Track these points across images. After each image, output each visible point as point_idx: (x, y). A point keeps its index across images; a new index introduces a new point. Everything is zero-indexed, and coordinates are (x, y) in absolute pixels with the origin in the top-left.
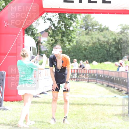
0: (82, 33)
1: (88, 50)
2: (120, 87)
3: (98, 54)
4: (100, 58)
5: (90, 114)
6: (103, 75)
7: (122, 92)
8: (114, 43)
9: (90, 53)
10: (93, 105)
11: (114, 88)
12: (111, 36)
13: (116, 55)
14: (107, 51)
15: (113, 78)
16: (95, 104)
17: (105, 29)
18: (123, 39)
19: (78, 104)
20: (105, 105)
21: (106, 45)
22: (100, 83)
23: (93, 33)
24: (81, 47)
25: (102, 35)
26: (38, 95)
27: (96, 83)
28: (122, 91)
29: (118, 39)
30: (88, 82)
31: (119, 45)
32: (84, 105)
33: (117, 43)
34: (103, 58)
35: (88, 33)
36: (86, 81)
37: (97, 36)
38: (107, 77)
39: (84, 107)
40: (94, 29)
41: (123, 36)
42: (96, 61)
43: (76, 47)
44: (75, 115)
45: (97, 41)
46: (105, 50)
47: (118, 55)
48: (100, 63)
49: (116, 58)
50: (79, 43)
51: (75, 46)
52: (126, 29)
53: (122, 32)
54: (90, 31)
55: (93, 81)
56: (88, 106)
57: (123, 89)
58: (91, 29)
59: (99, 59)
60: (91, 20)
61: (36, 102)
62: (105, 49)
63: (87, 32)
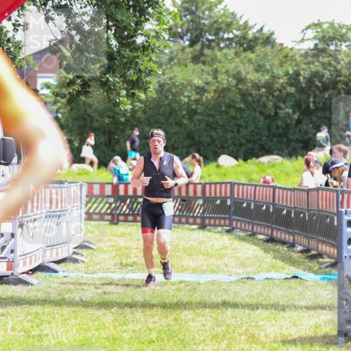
0: (180, 55)
1: (201, 114)
2: (313, 244)
3: (235, 129)
4: (243, 141)
5: (204, 340)
6: (255, 202)
7: (321, 260)
8: (292, 90)
9: (208, 125)
10: (215, 306)
11: (292, 246)
12: (281, 65)
13: (300, 131)
14: (267, 117)
15: (289, 213)
16: (225, 304)
17: (261, 41)
18: (323, 76)
19: (164, 306)
20: (258, 308)
21: (264, 99)
22: (244, 230)
23: (219, 54)
24: (175, 106)
25: (250, 61)
26: (25, 277)
27: (228, 231)
28: (320, 255)
29: (307, 74)
30: (203, 227)
31: (309, 96)
32: (186, 308)
33: (301, 90)
34: (254, 142)
35: (201, 53)
36: (195, 223)
37: (231, 66)
38: (268, 208)
39: (186, 315)
40: (223, 39)
41: (323, 64)
42: (230, 155)
43: (159, 106)
44: (154, 342)
45: (234, 82)
46: (261, 113)
47: (306, 133)
48: (245, 160)
49: (298, 141)
50: (169, 91)
51: (154, 99)
52: (332, 39)
53: (318, 52)
54: (209, 47)
55: (220, 225)
56: (197, 311)
57: (324, 248)
58: (210, 41)
59: (241, 145)
60: (210, 9)
61: (18, 302)
62: (261, 109)
63: (197, 53)
